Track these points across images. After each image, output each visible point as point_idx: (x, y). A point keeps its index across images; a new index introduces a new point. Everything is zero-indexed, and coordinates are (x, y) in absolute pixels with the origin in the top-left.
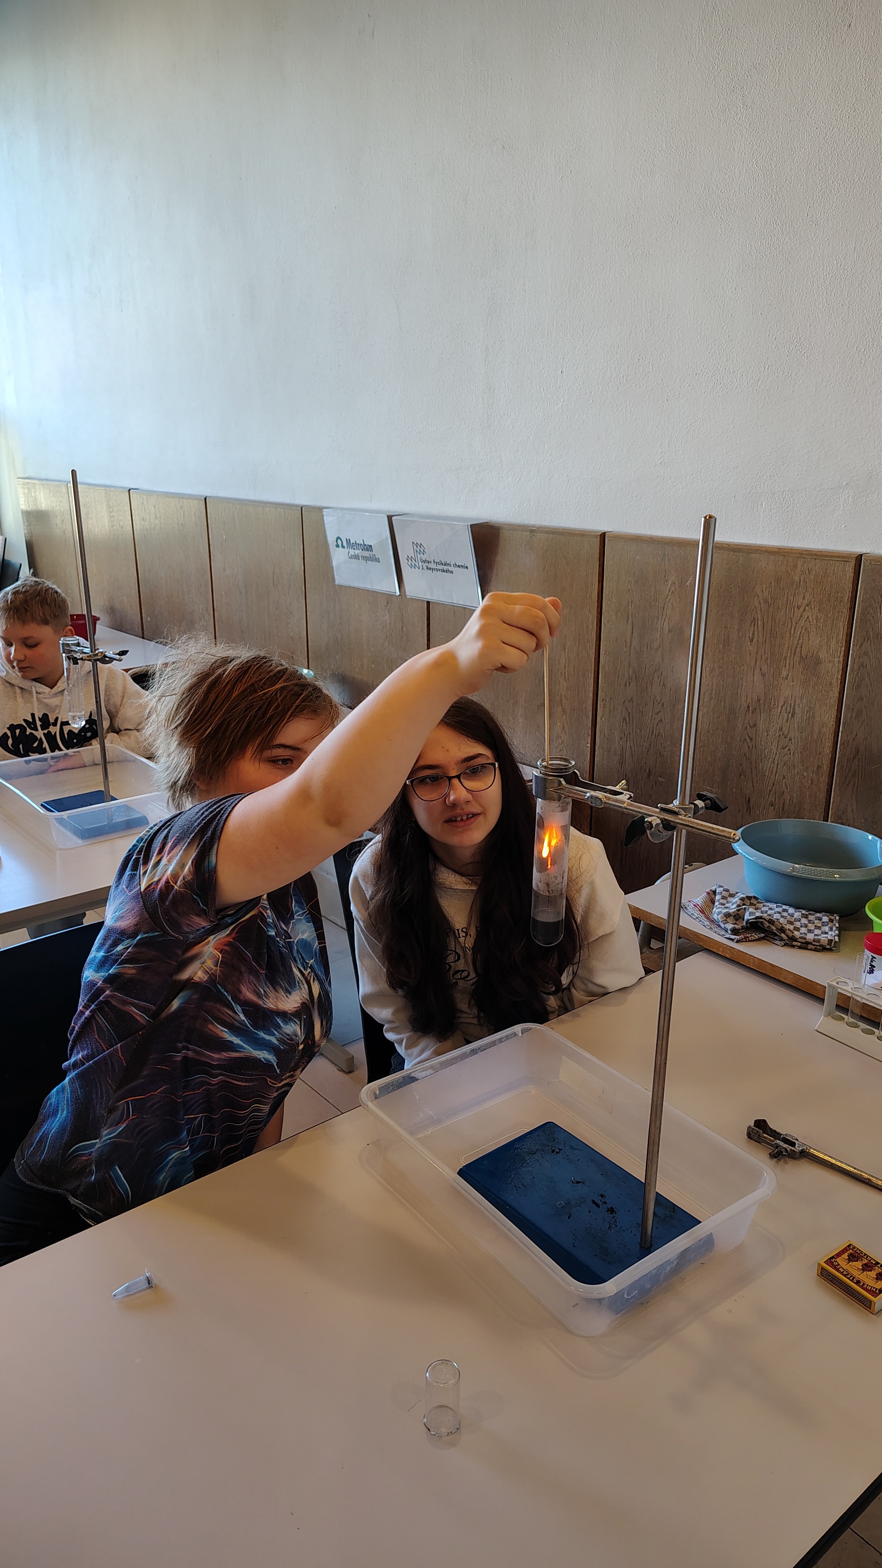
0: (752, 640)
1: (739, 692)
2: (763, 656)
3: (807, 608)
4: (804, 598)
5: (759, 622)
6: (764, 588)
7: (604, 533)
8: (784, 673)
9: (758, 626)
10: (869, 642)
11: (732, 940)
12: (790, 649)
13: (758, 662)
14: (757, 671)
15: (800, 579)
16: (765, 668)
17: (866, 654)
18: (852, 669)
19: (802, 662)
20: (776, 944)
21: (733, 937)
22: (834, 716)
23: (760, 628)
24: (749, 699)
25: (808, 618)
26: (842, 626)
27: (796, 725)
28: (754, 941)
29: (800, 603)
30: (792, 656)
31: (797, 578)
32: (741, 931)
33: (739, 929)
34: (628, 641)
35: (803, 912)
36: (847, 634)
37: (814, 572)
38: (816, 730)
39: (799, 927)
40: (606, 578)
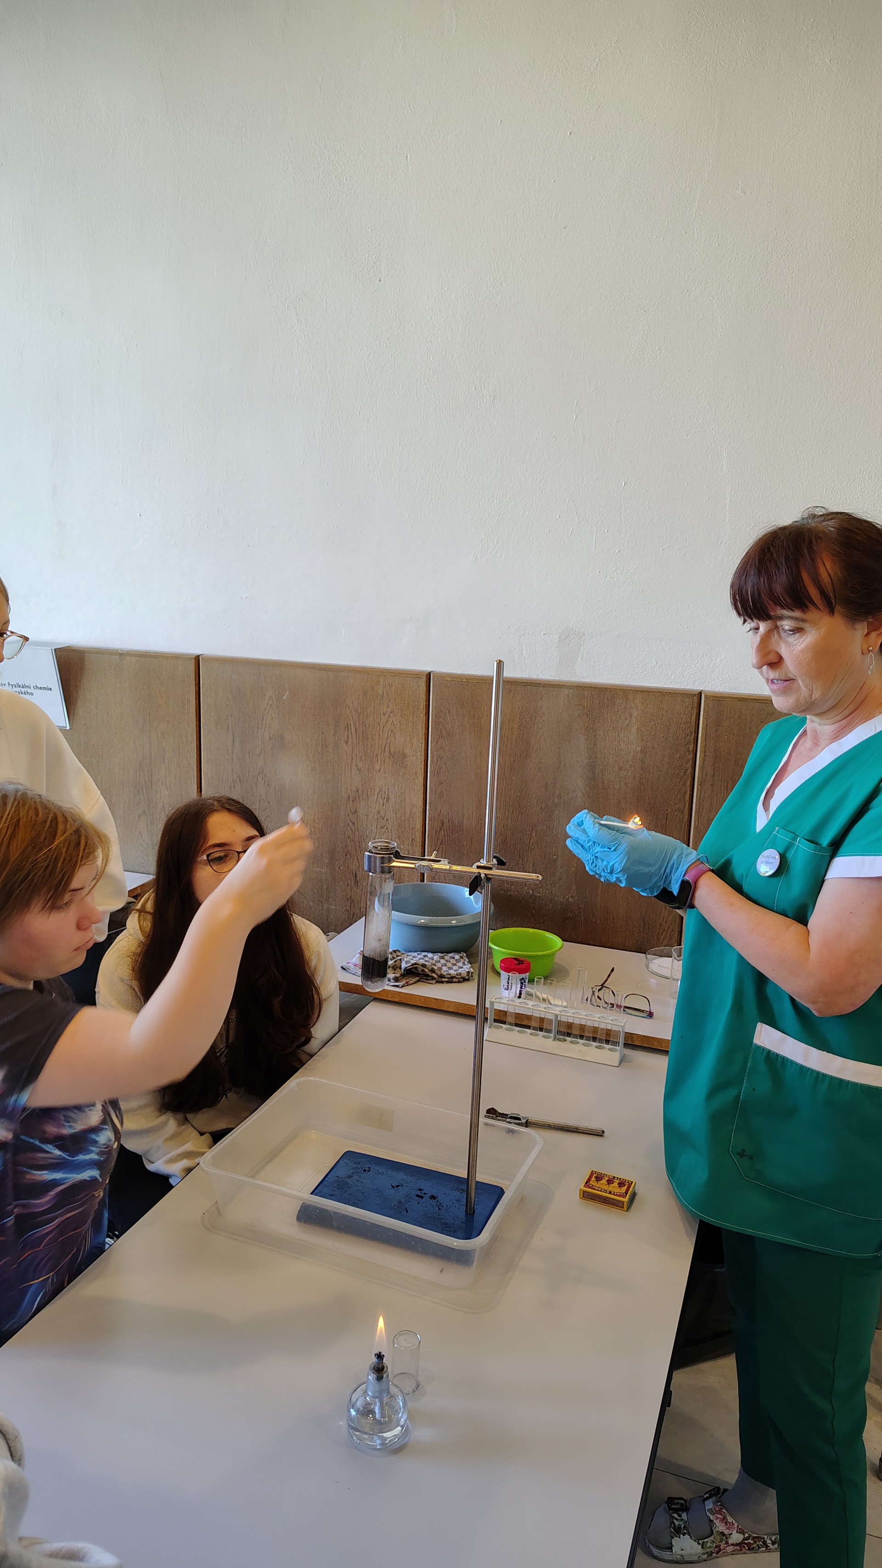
0: (347, 742)
1: (339, 786)
2: (358, 755)
3: (391, 714)
4: (388, 707)
5: (352, 728)
6: (354, 700)
7: (198, 656)
8: (377, 767)
9: (351, 730)
10: (443, 738)
11: (397, 986)
12: (380, 748)
13: (354, 761)
14: (354, 767)
15: (383, 693)
16: (360, 765)
17: (442, 748)
18: (432, 761)
19: (391, 757)
20: (430, 983)
21: (396, 984)
22: (422, 798)
23: (353, 732)
24: (349, 790)
25: (393, 722)
26: (421, 727)
27: (391, 809)
28: (412, 984)
29: (385, 711)
30: (382, 754)
31: (380, 691)
32: (400, 978)
33: (398, 977)
34: (230, 749)
35: (440, 954)
36: (425, 733)
37: (394, 687)
38: (408, 811)
39: (441, 966)
40: (204, 695)
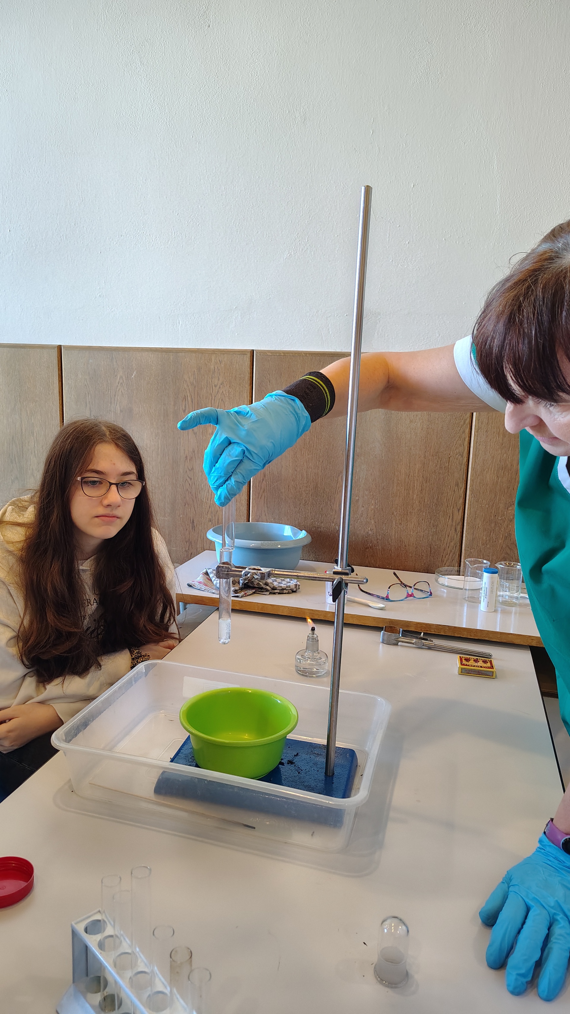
1: (179, 448)
3: (221, 386)
4: (219, 380)
6: (190, 375)
7: (60, 346)
15: (214, 367)
23: (190, 402)
25: (223, 392)
29: (216, 384)
37: (224, 362)
40: (65, 378)
